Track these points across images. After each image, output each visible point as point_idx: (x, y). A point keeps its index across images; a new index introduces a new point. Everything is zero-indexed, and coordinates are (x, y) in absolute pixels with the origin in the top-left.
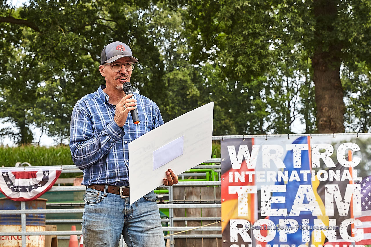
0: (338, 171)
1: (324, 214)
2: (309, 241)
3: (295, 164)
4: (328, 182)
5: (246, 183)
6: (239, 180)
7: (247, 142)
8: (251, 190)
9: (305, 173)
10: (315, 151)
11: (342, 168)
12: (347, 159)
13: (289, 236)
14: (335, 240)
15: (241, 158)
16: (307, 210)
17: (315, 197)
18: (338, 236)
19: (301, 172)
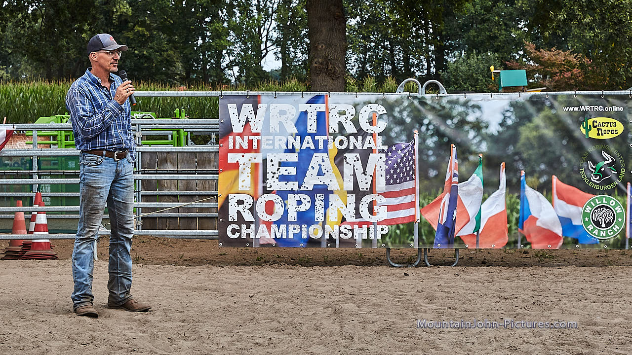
0: (360, 138)
1: (342, 189)
2: (323, 220)
3: (309, 128)
4: (347, 150)
5: (250, 150)
6: (241, 146)
7: (252, 99)
8: (255, 158)
9: (321, 139)
10: (334, 113)
11: (364, 134)
12: (371, 123)
13: (300, 214)
14: (354, 220)
15: (243, 119)
16: (322, 183)
17: (331, 168)
18: (358, 214)
19: (316, 138)
